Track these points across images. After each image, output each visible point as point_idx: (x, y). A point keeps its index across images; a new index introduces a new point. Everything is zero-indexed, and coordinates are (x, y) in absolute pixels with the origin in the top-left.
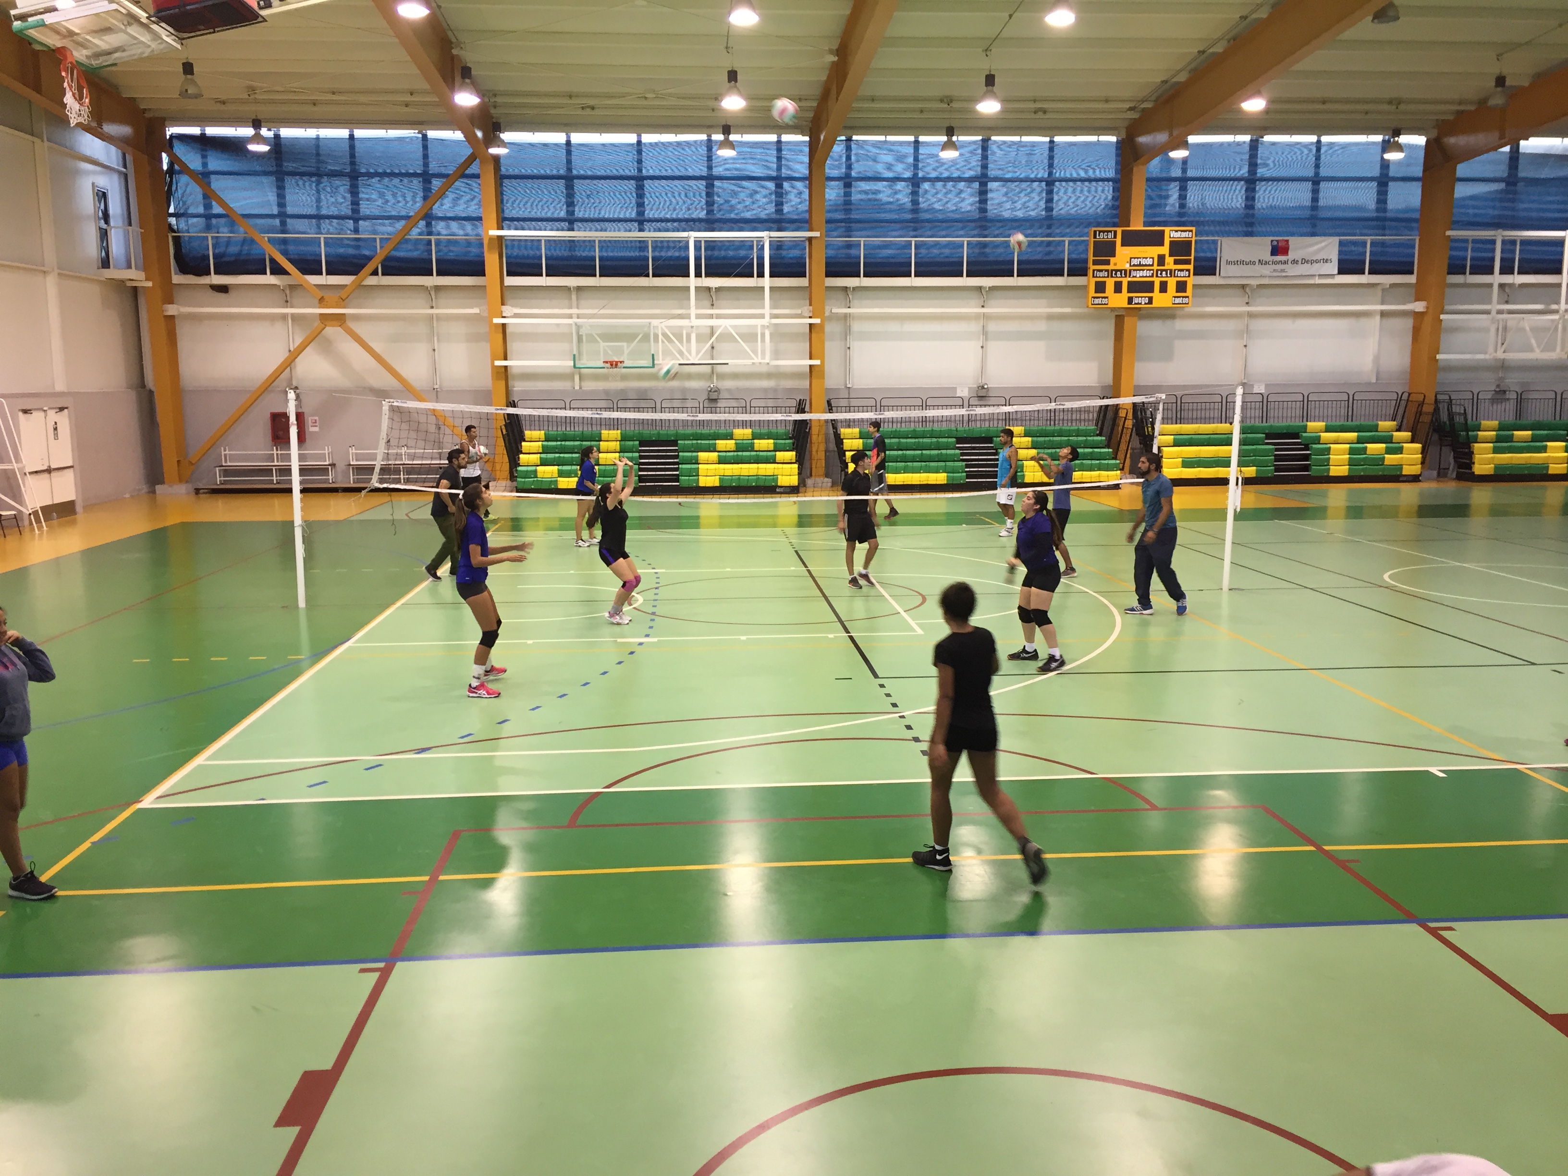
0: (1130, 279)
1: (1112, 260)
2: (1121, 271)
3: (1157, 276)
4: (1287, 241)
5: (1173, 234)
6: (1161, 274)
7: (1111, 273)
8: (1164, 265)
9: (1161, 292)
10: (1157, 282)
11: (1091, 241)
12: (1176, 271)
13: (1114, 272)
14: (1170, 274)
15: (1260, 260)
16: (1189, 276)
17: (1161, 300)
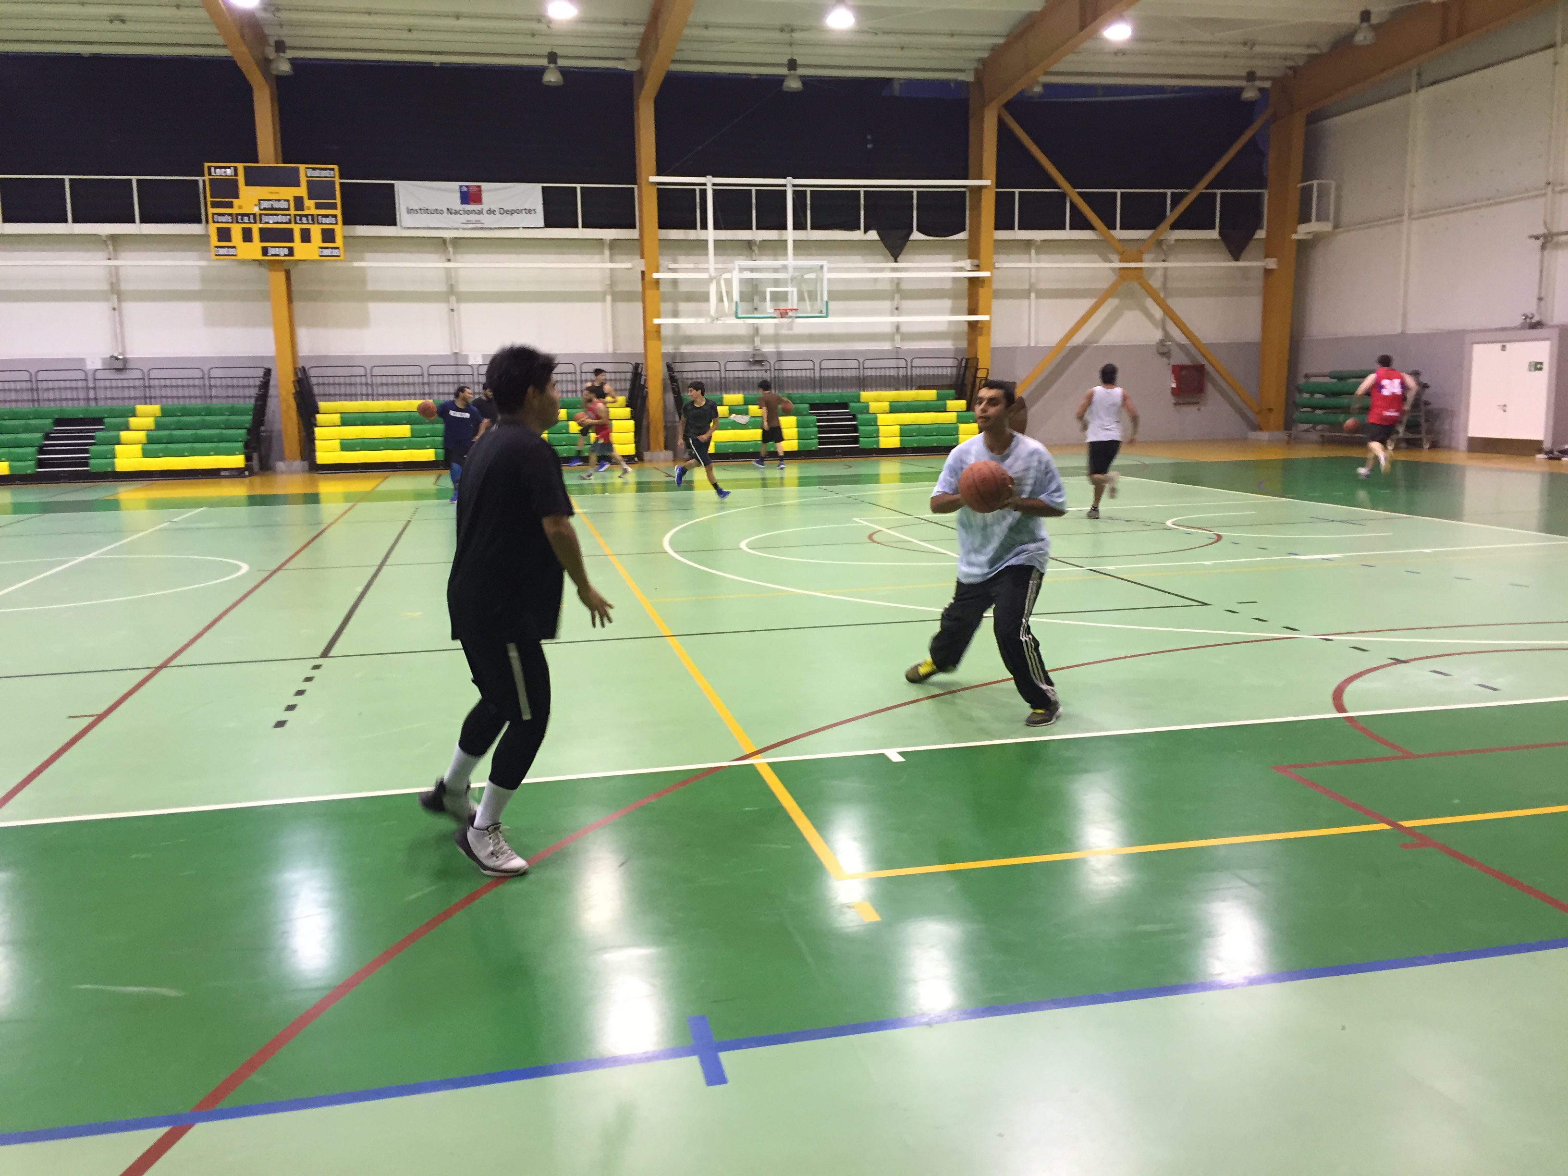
0: (261, 226)
1: (236, 202)
2: (248, 215)
3: (296, 223)
4: (479, 187)
5: (310, 173)
6: (301, 220)
7: (236, 218)
8: (303, 210)
9: (303, 241)
10: (297, 229)
11: (207, 178)
12: (320, 217)
13: (240, 217)
14: (313, 220)
15: (448, 209)
16: (336, 224)
17: (303, 251)
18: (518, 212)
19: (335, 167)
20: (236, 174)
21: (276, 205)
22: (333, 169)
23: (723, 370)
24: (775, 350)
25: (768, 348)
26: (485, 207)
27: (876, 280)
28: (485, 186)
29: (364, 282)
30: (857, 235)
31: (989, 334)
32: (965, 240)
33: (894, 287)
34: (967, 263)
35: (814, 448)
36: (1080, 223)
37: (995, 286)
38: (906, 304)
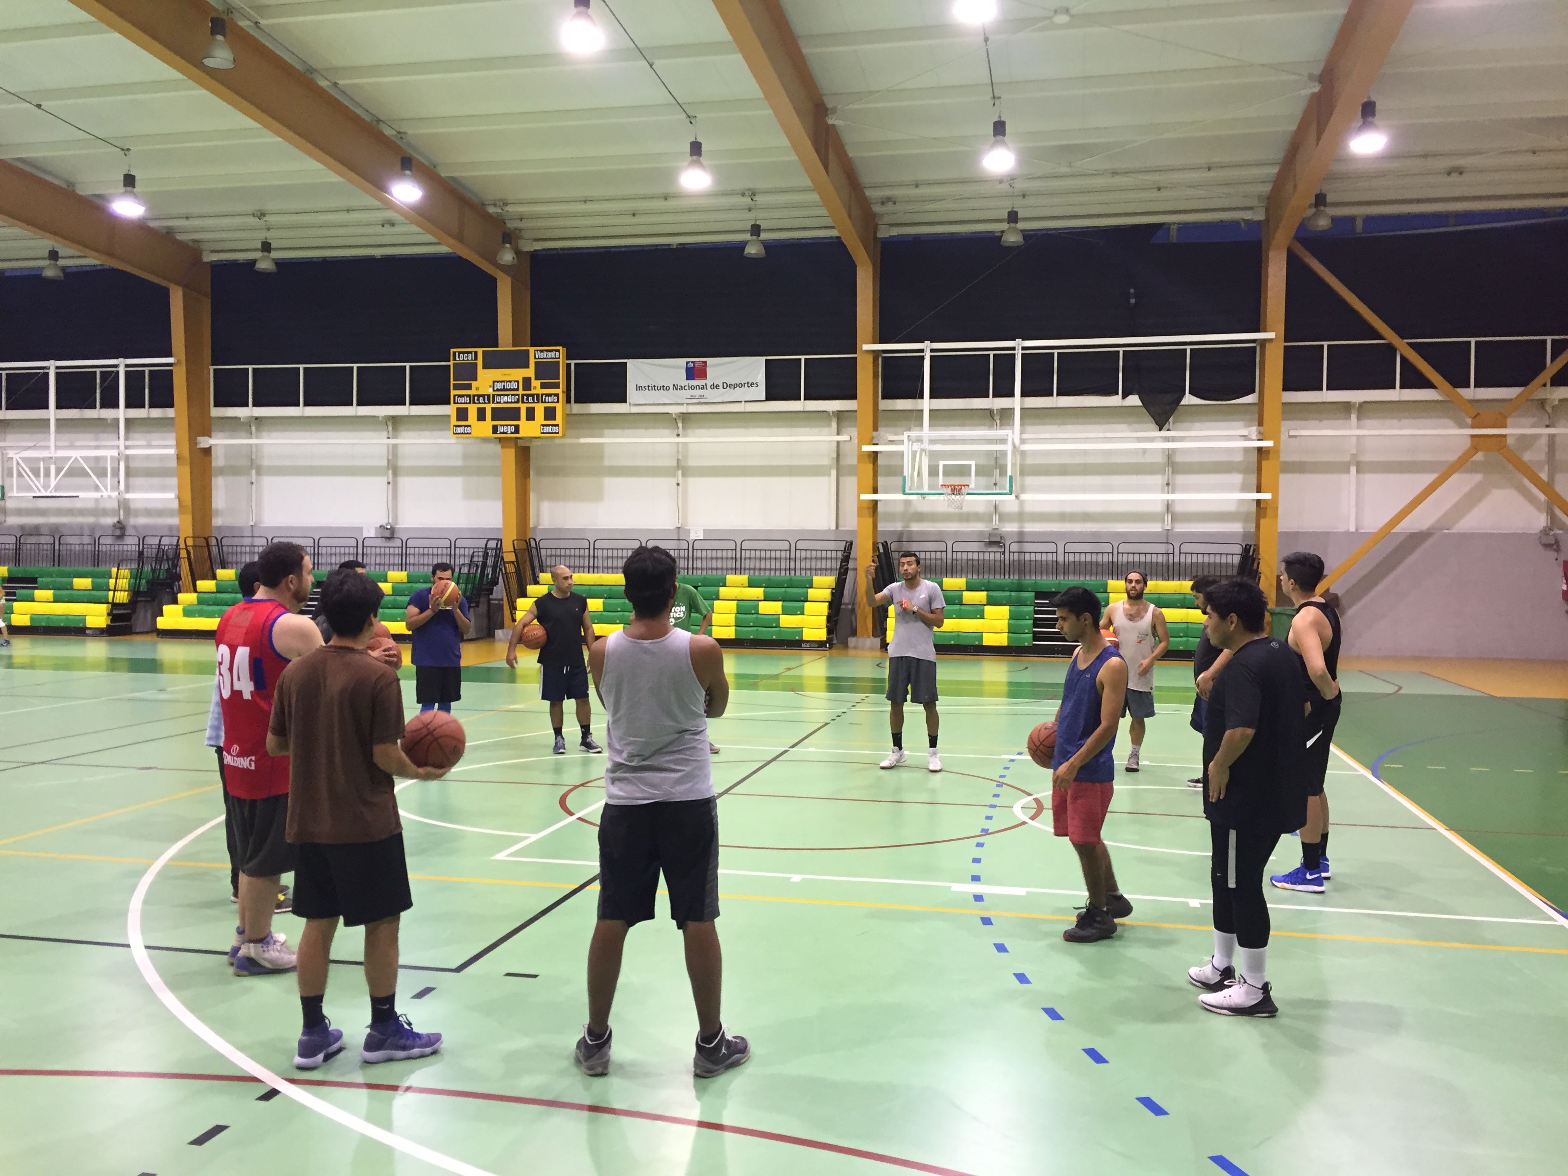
0: (493, 405)
1: (474, 384)
2: (483, 396)
3: (523, 402)
4: (705, 362)
5: (538, 355)
6: (527, 399)
7: (473, 399)
8: (530, 390)
9: (527, 419)
10: (523, 407)
11: (451, 363)
12: (544, 396)
13: (476, 398)
14: (538, 399)
15: (674, 385)
16: (558, 402)
17: (529, 429)
18: (741, 385)
19: (560, 348)
20: (476, 358)
21: (508, 386)
22: (558, 351)
23: (949, 550)
24: (1016, 530)
25: (1010, 528)
26: (709, 382)
27: (1145, 451)
28: (710, 361)
29: (601, 457)
30: (1115, 400)
31: (1276, 516)
32: (1255, 404)
33: (1166, 460)
34: (1253, 430)
35: (1026, 644)
36: (1414, 379)
37: (1283, 458)
38: (1180, 479)
